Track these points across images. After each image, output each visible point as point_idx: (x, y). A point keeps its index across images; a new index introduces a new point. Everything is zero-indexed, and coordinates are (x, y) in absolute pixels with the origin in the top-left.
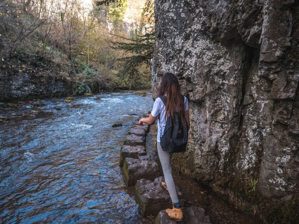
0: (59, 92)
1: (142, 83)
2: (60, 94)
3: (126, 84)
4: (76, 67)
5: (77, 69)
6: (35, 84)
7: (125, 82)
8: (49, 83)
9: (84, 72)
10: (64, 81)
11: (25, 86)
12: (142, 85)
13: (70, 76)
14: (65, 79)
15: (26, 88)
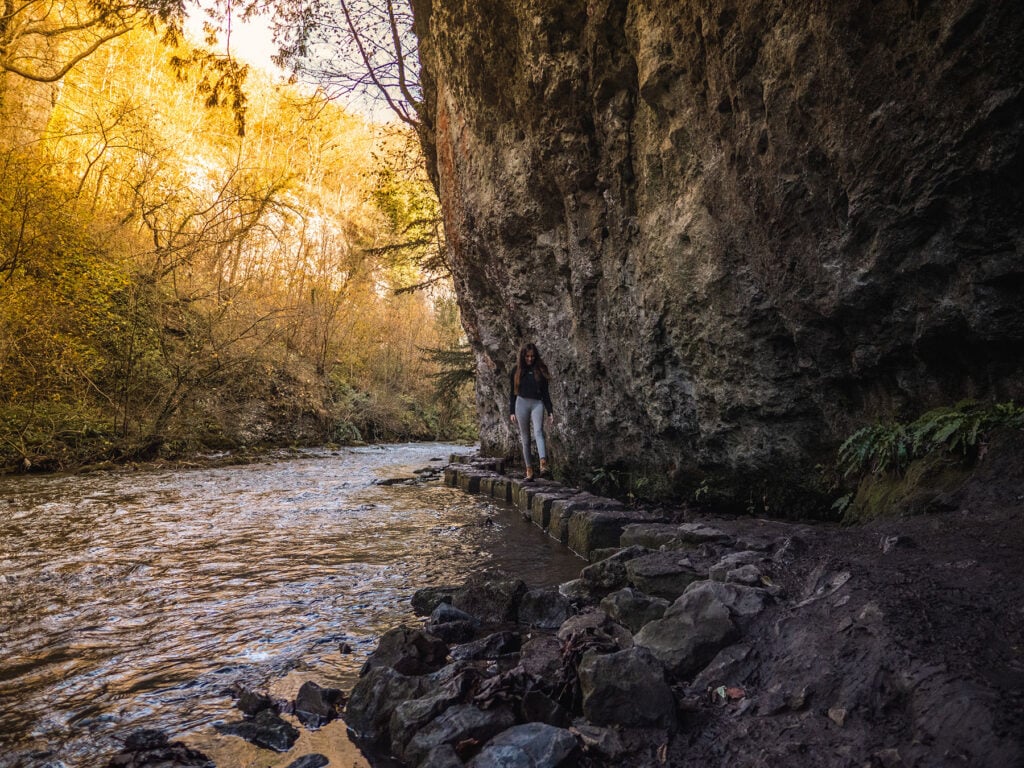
0: (306, 437)
1: (464, 426)
2: (307, 441)
3: (428, 427)
4: (331, 389)
5: (334, 394)
6: (273, 419)
7: (426, 422)
8: (294, 420)
9: (347, 400)
10: (315, 416)
11: (259, 423)
12: (464, 430)
13: (324, 408)
14: (317, 412)
15: (259, 428)
